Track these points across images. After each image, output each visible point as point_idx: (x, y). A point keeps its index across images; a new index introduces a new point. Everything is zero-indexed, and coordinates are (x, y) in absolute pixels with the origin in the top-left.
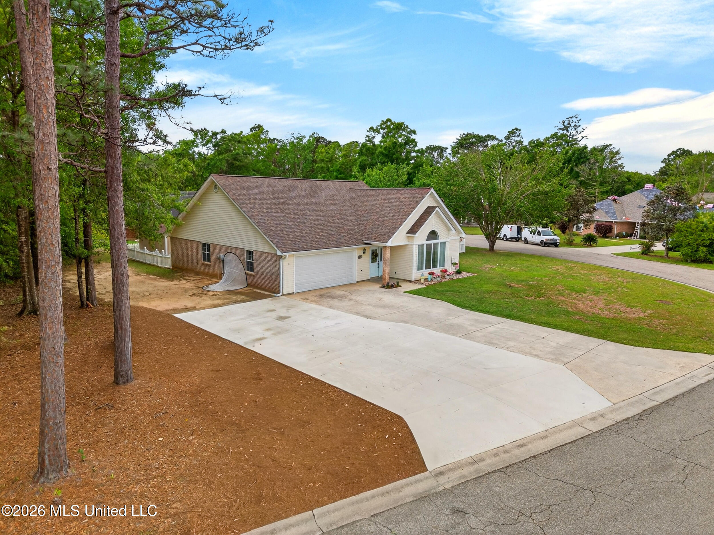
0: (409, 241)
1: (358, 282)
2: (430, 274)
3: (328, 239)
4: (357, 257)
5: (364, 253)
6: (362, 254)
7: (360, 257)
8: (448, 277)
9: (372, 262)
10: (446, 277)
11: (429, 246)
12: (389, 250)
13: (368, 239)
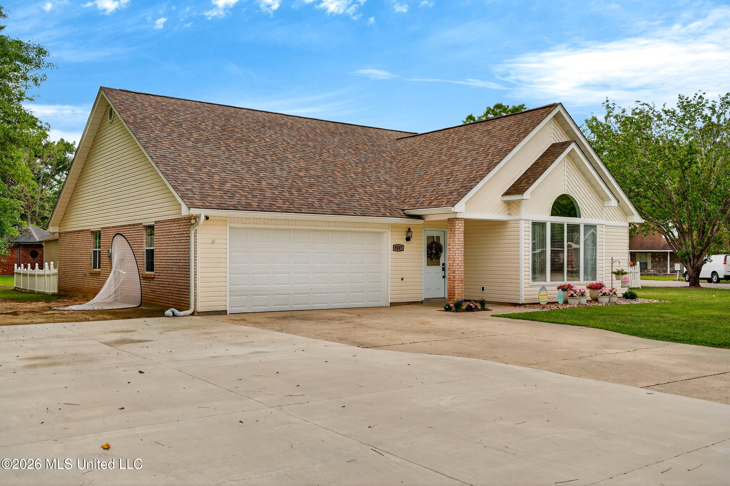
0: (509, 214)
1: (393, 304)
2: (563, 288)
3: (320, 200)
4: (391, 248)
5: (408, 239)
6: (402, 241)
7: (398, 248)
8: (605, 300)
9: (428, 264)
10: (600, 299)
11: (557, 229)
12: (460, 227)
13: (414, 207)
